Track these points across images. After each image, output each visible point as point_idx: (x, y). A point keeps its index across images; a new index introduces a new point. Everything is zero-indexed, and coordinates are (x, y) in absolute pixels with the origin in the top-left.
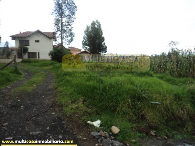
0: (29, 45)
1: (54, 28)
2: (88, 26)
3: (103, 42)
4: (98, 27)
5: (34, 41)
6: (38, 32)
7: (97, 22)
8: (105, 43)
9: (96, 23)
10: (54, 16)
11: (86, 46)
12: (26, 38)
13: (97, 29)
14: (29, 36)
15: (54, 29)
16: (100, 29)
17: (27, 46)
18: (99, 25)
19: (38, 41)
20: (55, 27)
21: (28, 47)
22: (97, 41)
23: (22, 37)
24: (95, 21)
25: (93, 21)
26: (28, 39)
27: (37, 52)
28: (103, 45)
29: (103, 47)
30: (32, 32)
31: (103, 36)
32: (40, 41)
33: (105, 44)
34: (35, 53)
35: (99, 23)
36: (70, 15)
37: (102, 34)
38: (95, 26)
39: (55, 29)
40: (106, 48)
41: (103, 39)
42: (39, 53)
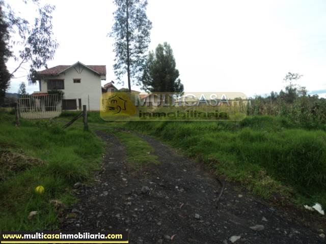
0: (63, 88)
1: (116, 58)
2: (151, 52)
3: (177, 79)
4: (168, 54)
5: (72, 81)
6: (79, 66)
7: (165, 46)
8: (181, 80)
9: (165, 48)
10: (113, 38)
11: (149, 85)
12: (58, 76)
13: (166, 57)
14: (64, 73)
15: (115, 60)
16: (172, 57)
17: (60, 89)
18: (169, 51)
19: (77, 81)
20: (117, 56)
21: (63, 90)
22: (168, 77)
23: (52, 75)
24: (162, 44)
25: (160, 45)
26: (61, 78)
27: (77, 98)
28: (176, 83)
29: (177, 86)
30: (69, 66)
31: (176, 68)
32: (81, 81)
33: (181, 82)
34: (74, 101)
35: (169, 47)
36: (142, 37)
37: (174, 66)
38: (162, 53)
39: (117, 60)
40: (182, 88)
41: (176, 74)
42: (80, 100)
